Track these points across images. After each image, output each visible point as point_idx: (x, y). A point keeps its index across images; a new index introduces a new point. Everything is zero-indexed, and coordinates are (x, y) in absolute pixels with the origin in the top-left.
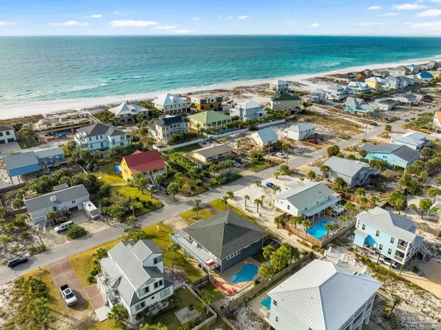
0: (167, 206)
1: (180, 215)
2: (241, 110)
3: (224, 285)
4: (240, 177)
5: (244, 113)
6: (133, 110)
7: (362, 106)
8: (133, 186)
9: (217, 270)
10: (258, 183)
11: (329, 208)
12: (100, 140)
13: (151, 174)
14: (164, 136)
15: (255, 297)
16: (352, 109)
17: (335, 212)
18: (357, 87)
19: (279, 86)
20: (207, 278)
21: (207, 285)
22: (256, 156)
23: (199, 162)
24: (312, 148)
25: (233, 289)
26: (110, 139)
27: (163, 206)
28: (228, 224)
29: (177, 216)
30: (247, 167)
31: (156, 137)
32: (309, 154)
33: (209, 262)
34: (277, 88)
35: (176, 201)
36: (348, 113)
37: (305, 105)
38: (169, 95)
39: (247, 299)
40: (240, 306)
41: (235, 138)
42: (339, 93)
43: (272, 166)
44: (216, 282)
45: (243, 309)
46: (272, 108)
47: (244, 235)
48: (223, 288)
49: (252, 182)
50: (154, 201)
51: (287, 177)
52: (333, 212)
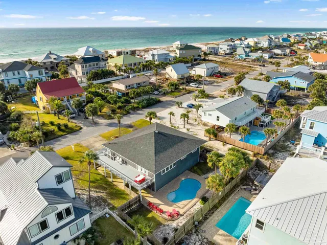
0: (85, 128)
1: (100, 135)
2: (153, 55)
3: (161, 207)
4: (160, 101)
5: (156, 58)
6: (55, 59)
7: (250, 54)
8: (49, 113)
9: (150, 188)
10: (179, 104)
11: (257, 119)
12: (17, 76)
13: (68, 101)
14: (83, 73)
15: (206, 218)
16: (242, 57)
17: (264, 122)
18: (241, 44)
19: (181, 45)
20: (138, 200)
21: (139, 209)
22: (173, 85)
23: (119, 91)
24: (219, 81)
25: (174, 210)
26: (27, 73)
27: (81, 128)
28: (159, 133)
29: (97, 137)
30: (165, 94)
31: (76, 76)
32: (218, 84)
33: (139, 179)
34: (179, 46)
35: (95, 124)
36: (239, 60)
37: (205, 54)
38: (89, 47)
39: (196, 223)
40: (189, 233)
41: (150, 76)
42: (229, 47)
43: (188, 93)
44: (150, 204)
45: (194, 237)
46: (178, 56)
47: (179, 144)
48: (161, 211)
49: (173, 105)
50: (70, 125)
51: (204, 99)
52: (261, 122)
